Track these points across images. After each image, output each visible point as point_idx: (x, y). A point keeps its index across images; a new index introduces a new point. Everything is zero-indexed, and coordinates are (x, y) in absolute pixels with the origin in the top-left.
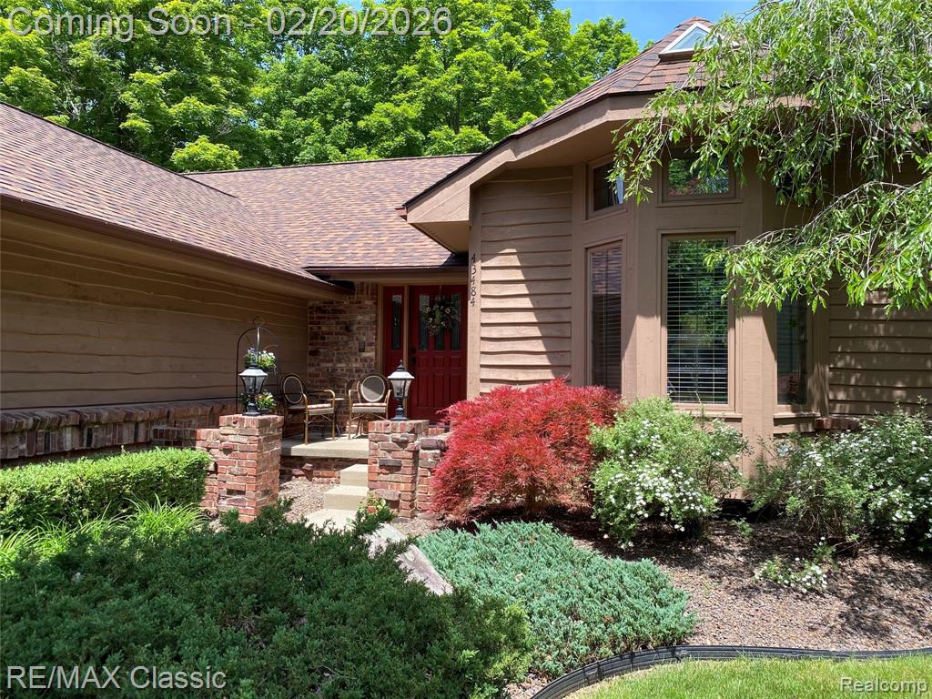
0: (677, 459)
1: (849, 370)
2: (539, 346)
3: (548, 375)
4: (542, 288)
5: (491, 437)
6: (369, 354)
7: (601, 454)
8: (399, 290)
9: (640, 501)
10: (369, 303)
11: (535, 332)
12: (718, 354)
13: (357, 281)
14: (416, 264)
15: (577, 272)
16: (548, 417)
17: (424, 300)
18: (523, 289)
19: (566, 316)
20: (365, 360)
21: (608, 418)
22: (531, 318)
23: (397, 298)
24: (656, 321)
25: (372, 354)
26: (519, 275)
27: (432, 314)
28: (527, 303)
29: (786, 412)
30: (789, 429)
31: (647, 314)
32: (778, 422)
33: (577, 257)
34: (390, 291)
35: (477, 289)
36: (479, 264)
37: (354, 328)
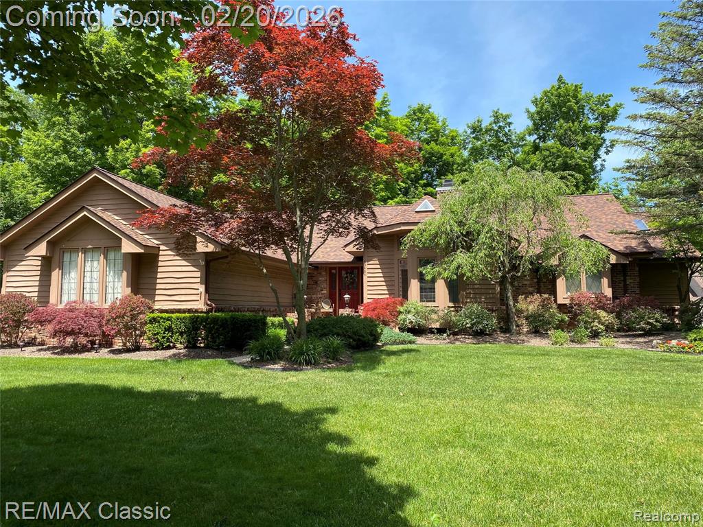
0: (417, 313)
1: (470, 293)
2: (385, 288)
3: (388, 296)
4: (386, 270)
5: (374, 310)
6: (324, 292)
7: (400, 313)
8: (335, 268)
9: (408, 321)
10: (324, 273)
11: (384, 283)
12: (433, 290)
13: (319, 266)
14: (342, 260)
15: (396, 266)
16: (388, 305)
17: (343, 272)
18: (380, 271)
19: (393, 279)
20: (323, 294)
21: (402, 305)
22: (383, 279)
23: (334, 271)
24: (417, 280)
25: (325, 292)
26: (379, 266)
27: (347, 277)
28: (381, 275)
29: (451, 305)
30: (452, 309)
31: (414, 279)
32: (449, 307)
33: (396, 261)
34: (331, 269)
35: (366, 270)
36: (366, 263)
37: (319, 282)
